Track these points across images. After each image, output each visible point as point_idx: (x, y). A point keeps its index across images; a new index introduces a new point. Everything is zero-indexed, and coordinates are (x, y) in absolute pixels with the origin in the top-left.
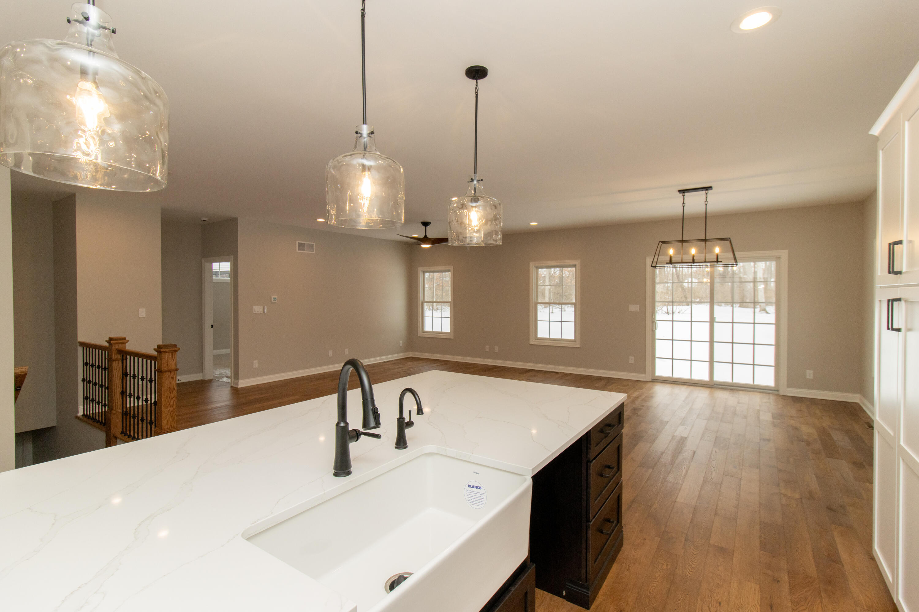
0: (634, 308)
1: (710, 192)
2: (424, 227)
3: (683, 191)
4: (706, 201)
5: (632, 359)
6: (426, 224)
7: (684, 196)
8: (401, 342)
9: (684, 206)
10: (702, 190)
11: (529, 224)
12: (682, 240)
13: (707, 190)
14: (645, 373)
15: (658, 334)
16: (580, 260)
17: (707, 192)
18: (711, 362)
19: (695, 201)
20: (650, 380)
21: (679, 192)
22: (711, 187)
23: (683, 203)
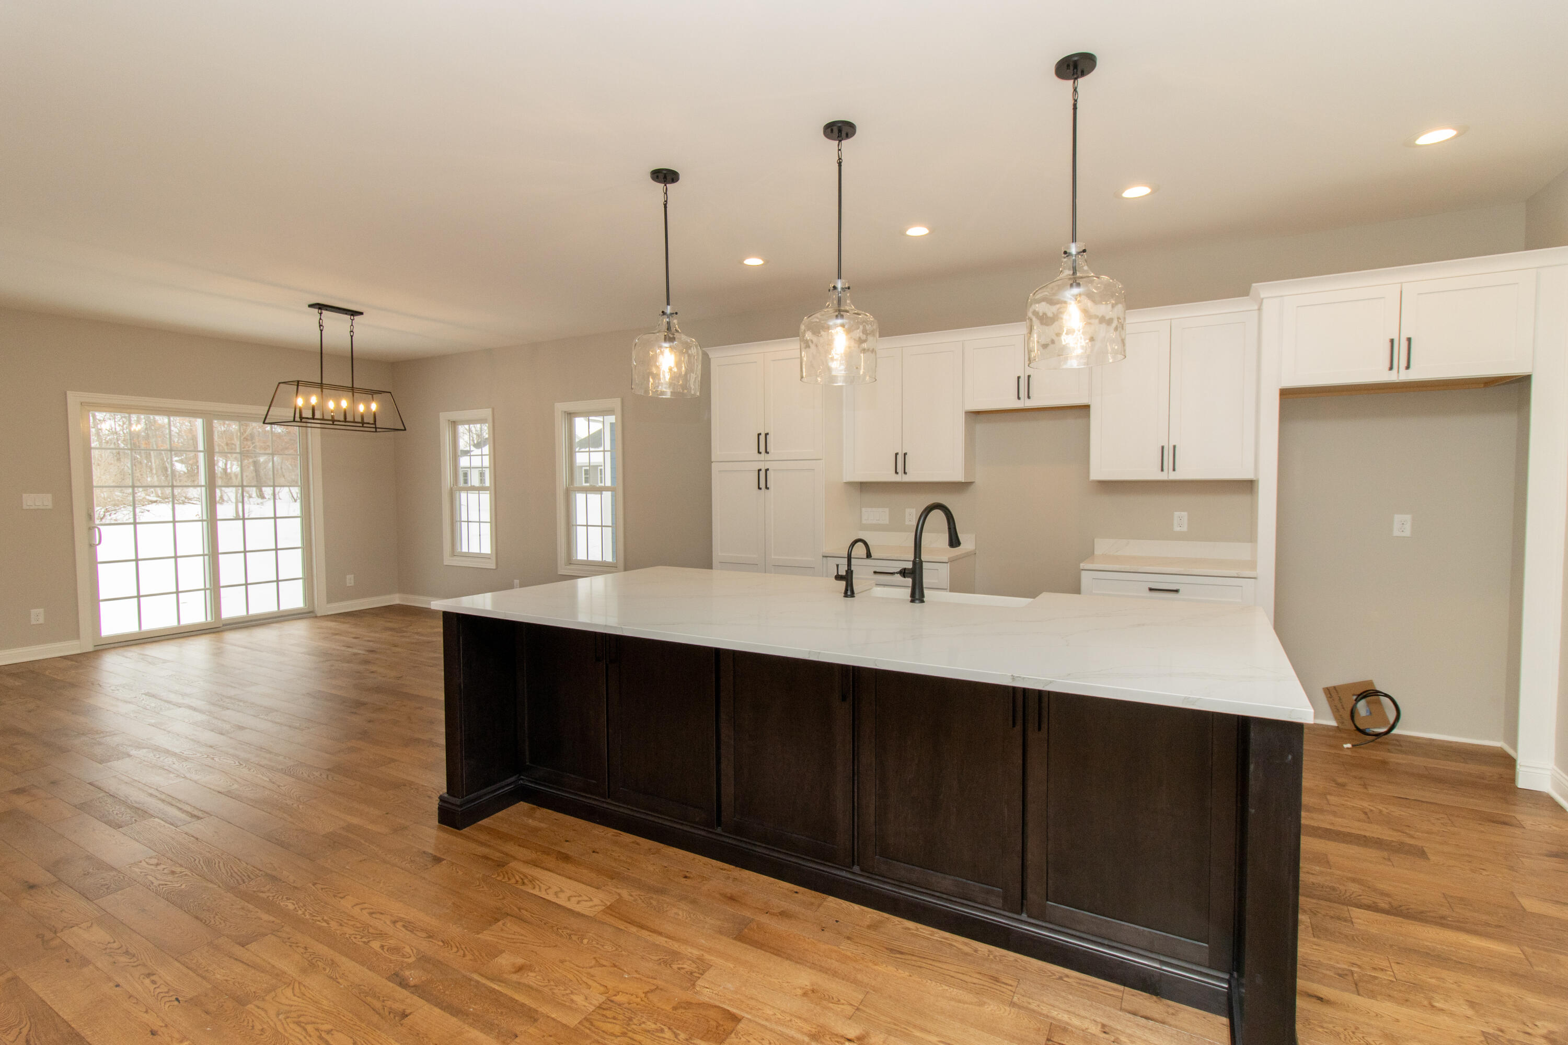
0: (39, 501)
1: (357, 318)
3: (321, 307)
4: (351, 331)
5: (38, 616)
7: (320, 314)
9: (321, 331)
10: (346, 314)
12: (322, 383)
13: (352, 315)
14: (80, 637)
15: (104, 552)
17: (352, 318)
18: (214, 588)
19: (336, 326)
20: (90, 648)
21: (310, 306)
22: (361, 313)
23: (320, 326)
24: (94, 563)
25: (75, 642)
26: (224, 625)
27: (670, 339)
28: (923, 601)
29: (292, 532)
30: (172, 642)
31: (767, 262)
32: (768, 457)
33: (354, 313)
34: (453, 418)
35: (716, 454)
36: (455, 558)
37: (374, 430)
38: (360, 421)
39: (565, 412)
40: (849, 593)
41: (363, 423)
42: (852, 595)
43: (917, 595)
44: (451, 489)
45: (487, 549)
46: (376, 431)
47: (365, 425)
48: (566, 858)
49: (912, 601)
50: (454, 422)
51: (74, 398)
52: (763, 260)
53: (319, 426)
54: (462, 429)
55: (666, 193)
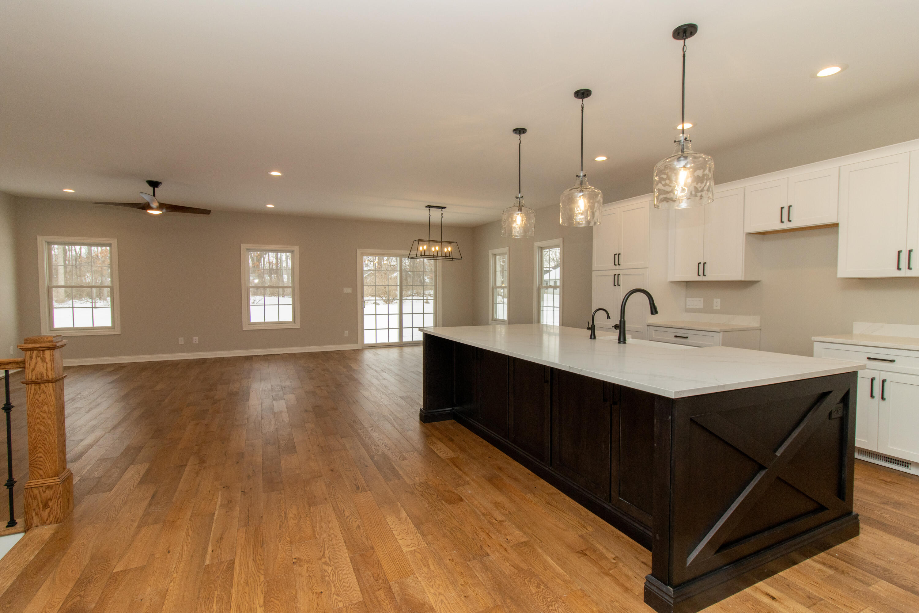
0: (348, 290)
1: (444, 210)
2: (152, 189)
3: (429, 207)
4: (442, 216)
5: (346, 333)
6: (154, 184)
7: (430, 210)
8: (11, 347)
9: (430, 217)
10: (440, 209)
11: (265, 205)
12: (429, 240)
14: (357, 343)
15: (366, 311)
16: (298, 247)
17: (442, 210)
18: (401, 328)
19: (436, 215)
20: (361, 348)
21: (426, 207)
22: (446, 208)
23: (429, 215)
24: (363, 315)
25: (356, 345)
26: (404, 344)
27: (520, 210)
28: (625, 343)
29: (430, 307)
30: (385, 349)
31: (608, 158)
32: (620, 267)
33: (443, 208)
34: (494, 253)
35: (595, 266)
36: (494, 321)
37: (451, 259)
38: (445, 256)
39: (539, 247)
40: (593, 337)
41: (446, 256)
42: (595, 338)
43: (622, 339)
44: (493, 287)
45: (505, 318)
46: (452, 260)
47: (447, 258)
48: (452, 440)
49: (619, 343)
50: (495, 254)
51: (359, 251)
52: (606, 157)
53: (441, 259)
54: (497, 257)
55: (520, 139)
